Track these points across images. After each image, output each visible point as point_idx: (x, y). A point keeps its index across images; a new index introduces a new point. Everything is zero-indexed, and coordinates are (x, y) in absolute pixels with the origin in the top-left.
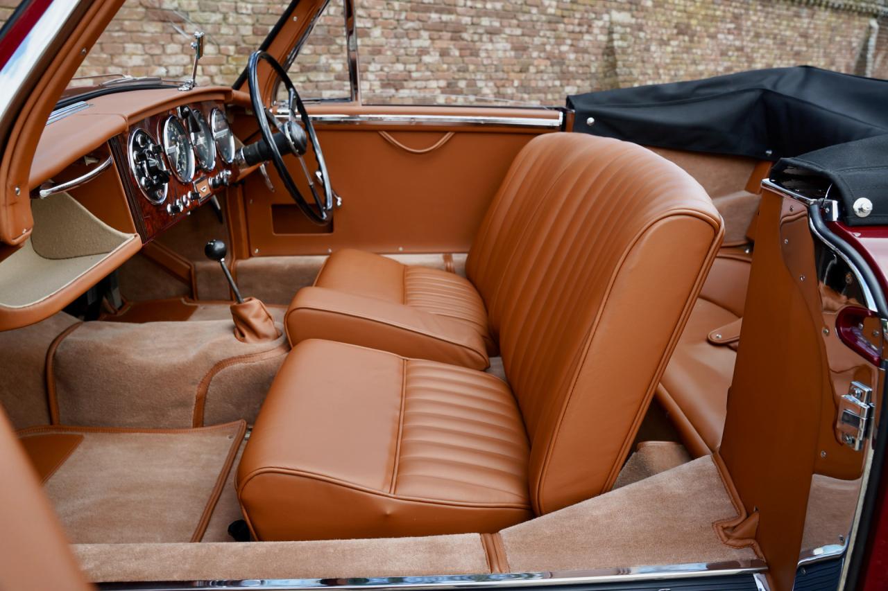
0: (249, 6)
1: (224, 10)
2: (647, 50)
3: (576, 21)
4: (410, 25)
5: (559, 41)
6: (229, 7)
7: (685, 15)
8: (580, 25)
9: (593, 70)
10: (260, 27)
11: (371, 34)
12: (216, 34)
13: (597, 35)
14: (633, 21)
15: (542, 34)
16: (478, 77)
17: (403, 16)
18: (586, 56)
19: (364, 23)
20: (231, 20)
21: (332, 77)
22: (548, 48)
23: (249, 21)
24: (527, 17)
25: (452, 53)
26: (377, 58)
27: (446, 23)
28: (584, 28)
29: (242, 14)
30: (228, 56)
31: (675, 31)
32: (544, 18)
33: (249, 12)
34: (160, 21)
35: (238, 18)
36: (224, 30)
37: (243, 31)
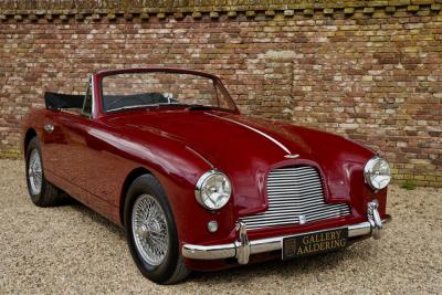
2: (330, 80)
3: (225, 61)
7: (388, 45)
8: (229, 63)
9: (251, 97)
11: (57, 76)
13: (252, 70)
14: (301, 56)
17: (76, 65)
18: (240, 87)
19: (52, 70)
24: (171, 62)
28: (236, 66)
31: (375, 61)
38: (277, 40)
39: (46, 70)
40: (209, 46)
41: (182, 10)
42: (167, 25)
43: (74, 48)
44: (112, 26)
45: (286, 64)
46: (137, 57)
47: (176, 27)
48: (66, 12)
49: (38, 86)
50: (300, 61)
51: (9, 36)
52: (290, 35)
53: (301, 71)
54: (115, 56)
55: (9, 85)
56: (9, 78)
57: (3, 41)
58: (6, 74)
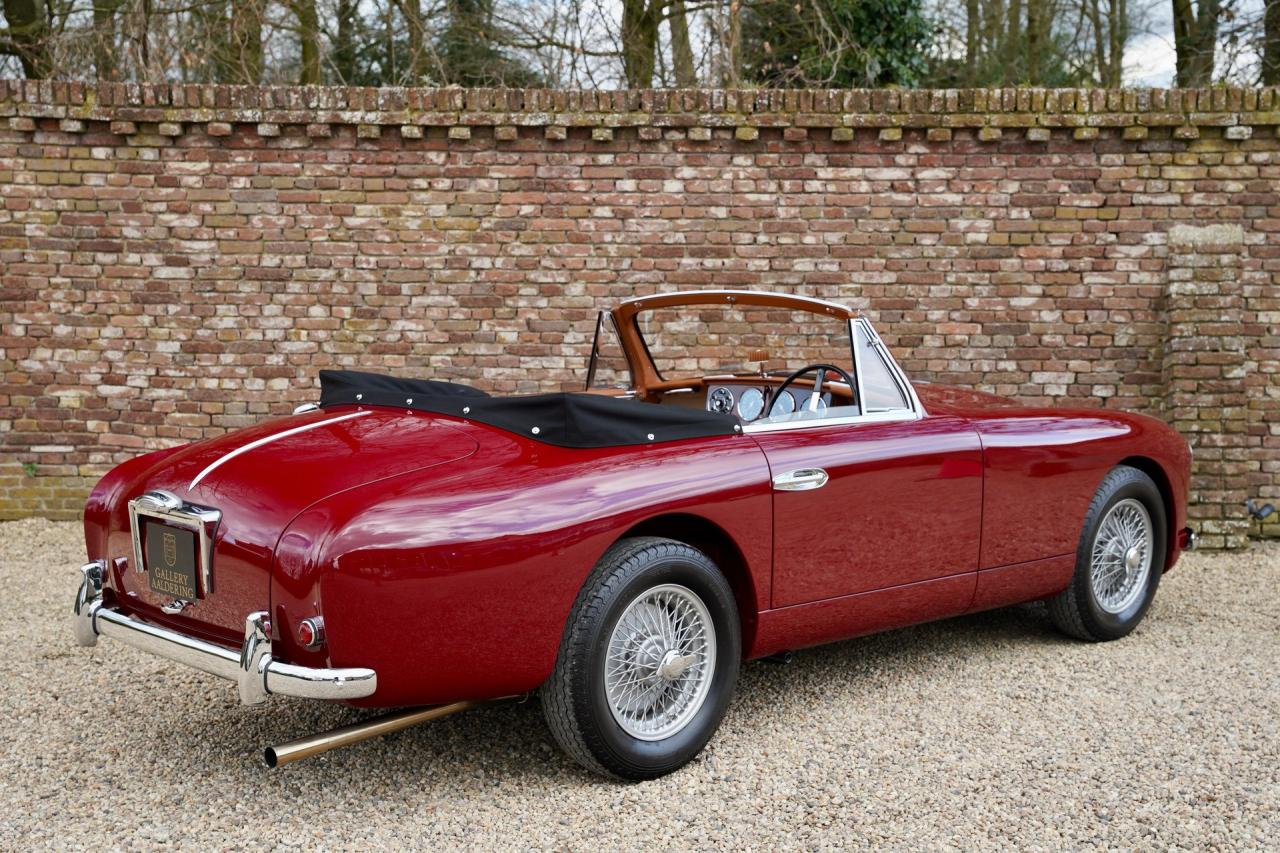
0: (373, 259)
1: (338, 265)
3: (1057, 251)
4: (639, 276)
5: (1006, 288)
6: (346, 261)
8: (1065, 257)
9: (1122, 341)
10: (387, 284)
11: (567, 292)
12: (327, 293)
13: (1128, 274)
14: (1259, 238)
15: (951, 278)
16: (790, 354)
17: (626, 263)
18: (1093, 314)
19: (553, 276)
20: (346, 276)
21: (500, 350)
22: (973, 302)
23: (372, 277)
24: (907, 252)
25: (728, 317)
26: (576, 324)
27: (715, 271)
28: (1085, 263)
29: (363, 269)
30: (343, 320)
32: (955, 251)
33: (371, 266)
34: (258, 280)
35: (356, 274)
36: (337, 288)
37: (363, 289)
38: (1197, 199)
39: (532, 276)
40: (1014, 213)
41: (953, 120)
42: (900, 159)
43: (624, 216)
44: (740, 160)
45: (1226, 259)
46: (809, 239)
47: (924, 163)
48: (614, 119)
49: (503, 321)
50: (1254, 251)
51: (423, 183)
52: (1233, 186)
53: (1258, 275)
54: (746, 237)
55: (413, 318)
56: (414, 300)
57: (402, 196)
58: (405, 289)
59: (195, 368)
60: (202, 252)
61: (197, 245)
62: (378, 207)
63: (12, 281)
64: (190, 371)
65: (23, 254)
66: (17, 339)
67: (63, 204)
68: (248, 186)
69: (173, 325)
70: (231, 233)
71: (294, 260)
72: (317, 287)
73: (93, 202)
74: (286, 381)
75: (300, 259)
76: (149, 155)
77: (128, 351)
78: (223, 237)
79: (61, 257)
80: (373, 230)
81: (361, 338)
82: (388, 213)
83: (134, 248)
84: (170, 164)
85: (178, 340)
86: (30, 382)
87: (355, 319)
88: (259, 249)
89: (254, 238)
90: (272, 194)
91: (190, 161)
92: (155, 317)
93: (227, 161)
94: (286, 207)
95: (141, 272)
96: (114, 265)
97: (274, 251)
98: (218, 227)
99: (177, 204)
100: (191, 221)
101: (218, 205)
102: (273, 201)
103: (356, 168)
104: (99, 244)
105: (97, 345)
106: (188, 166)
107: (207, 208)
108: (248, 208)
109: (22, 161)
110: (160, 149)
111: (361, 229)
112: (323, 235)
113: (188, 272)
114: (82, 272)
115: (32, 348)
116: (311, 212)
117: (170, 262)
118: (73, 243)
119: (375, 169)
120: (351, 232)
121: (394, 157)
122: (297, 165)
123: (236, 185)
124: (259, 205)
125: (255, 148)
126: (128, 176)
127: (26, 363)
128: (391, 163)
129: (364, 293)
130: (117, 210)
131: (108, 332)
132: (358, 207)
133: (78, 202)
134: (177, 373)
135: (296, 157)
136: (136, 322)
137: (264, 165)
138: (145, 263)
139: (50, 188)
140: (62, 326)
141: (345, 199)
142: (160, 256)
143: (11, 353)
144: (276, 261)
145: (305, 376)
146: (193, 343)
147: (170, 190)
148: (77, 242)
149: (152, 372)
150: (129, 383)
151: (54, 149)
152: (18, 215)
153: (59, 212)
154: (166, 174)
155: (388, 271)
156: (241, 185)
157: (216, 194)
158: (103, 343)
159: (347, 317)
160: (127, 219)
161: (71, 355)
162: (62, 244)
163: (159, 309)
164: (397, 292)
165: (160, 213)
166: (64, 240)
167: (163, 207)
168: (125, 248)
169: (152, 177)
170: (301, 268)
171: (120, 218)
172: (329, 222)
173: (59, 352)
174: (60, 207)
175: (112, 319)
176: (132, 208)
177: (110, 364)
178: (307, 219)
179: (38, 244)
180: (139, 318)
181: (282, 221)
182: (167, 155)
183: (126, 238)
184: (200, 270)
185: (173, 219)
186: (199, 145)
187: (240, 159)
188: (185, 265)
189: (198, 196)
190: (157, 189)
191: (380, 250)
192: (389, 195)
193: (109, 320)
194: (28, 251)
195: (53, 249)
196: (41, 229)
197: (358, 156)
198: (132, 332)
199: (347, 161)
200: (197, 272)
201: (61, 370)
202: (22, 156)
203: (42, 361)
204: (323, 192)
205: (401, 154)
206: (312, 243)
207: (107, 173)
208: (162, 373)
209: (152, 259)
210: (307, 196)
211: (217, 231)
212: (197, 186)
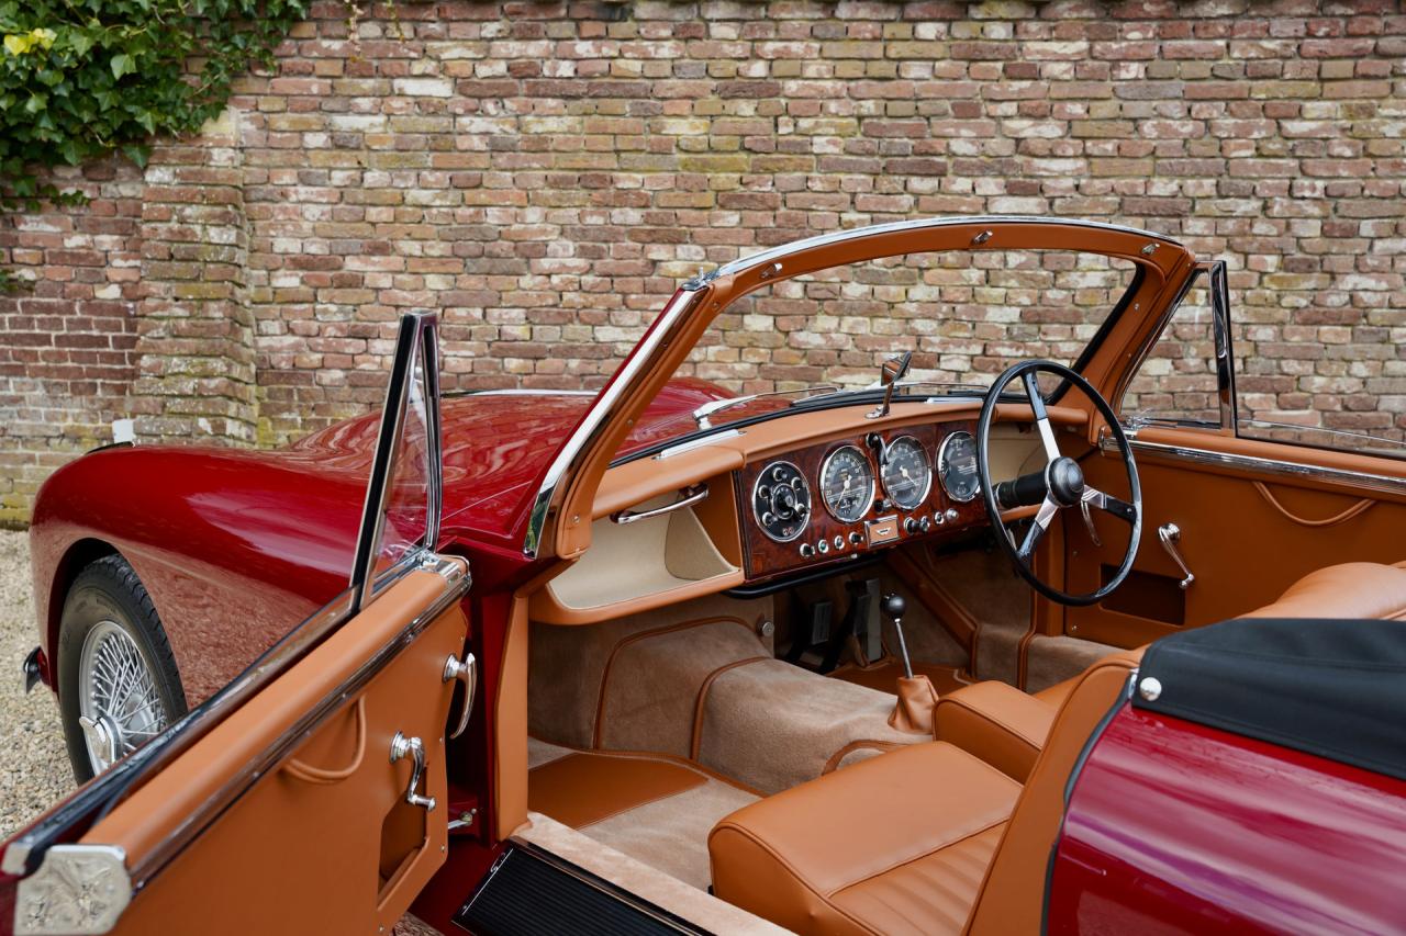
0: (1320, 184)
1: (1266, 193)
6: (1277, 188)
10: (1338, 221)
12: (1244, 234)
20: (1276, 210)
23: (1316, 211)
29: (1303, 198)
30: (1263, 274)
33: (1317, 194)
34: (1142, 215)
35: (1292, 205)
36: (1261, 227)
37: (1300, 228)
55: (1375, 270)
56: (1379, 245)
57: (1382, 87)
58: (1367, 228)
59: (1039, 344)
60: (1063, 174)
61: (1056, 165)
62: (1338, 104)
63: (789, 219)
64: (1031, 348)
65: (807, 179)
66: (792, 303)
67: (869, 107)
68: (1142, 75)
69: (1013, 283)
70: (1110, 147)
71: (1201, 186)
72: (1230, 225)
73: (912, 104)
74: (1169, 362)
75: (1209, 183)
76: (999, 31)
77: (944, 321)
78: (1096, 152)
79: (859, 183)
80: (1327, 139)
81: (1288, 301)
82: (1352, 113)
83: (963, 169)
84: (1029, 44)
85: (1019, 305)
86: (803, 363)
87: (1281, 274)
88: (1149, 170)
89: (1142, 153)
90: (1176, 87)
91: (1059, 39)
92: (987, 271)
93: (1114, 39)
94: (1196, 106)
95: (971, 204)
96: (932, 195)
97: (1171, 174)
98: (1090, 138)
99: (1034, 104)
100: (1051, 130)
101: (1094, 104)
102: (1177, 98)
103: (1311, 46)
104: (912, 164)
105: (902, 311)
106: (1055, 47)
107: (1077, 109)
108: (1138, 109)
109: (816, 45)
110: (1016, 23)
111: (1308, 138)
112: (1248, 148)
113: (1039, 204)
114: (888, 205)
115: (809, 315)
116: (1232, 114)
117: (1012, 190)
118: (878, 164)
119: (1343, 45)
120: (1290, 144)
121: (1378, 25)
122: (1221, 43)
123: (1124, 75)
124: (1154, 104)
125: (1162, 18)
126: (965, 64)
127: (801, 337)
128: (1372, 35)
129: (1302, 234)
130: (945, 114)
131: (920, 292)
132: (1308, 105)
133: (890, 104)
134: (1013, 352)
135: (1221, 30)
136: (960, 277)
137: (1169, 44)
138: (978, 191)
139: (853, 84)
140: (854, 284)
141: (1290, 92)
142: (1001, 181)
143: (783, 323)
144: (1173, 187)
145: (1197, 356)
146: (1040, 309)
147: (1026, 84)
148: (883, 162)
149: (978, 350)
150: (943, 366)
151: (863, 26)
152: (804, 123)
153: (860, 118)
154: (1020, 60)
155: (1342, 201)
156: (1132, 75)
157: (1092, 89)
158: (911, 308)
159: (1270, 270)
160: (957, 127)
161: (864, 326)
162: (862, 164)
163: (995, 258)
164: (1353, 233)
165: (1007, 117)
166: (864, 159)
167: (1011, 108)
168: (950, 171)
169: (1000, 65)
170: (1209, 197)
171: (947, 126)
172: (1260, 129)
173: (848, 321)
174: (864, 111)
175: (926, 274)
176: (966, 111)
177: (919, 338)
178: (1225, 124)
179: (828, 165)
180: (964, 273)
181: (1188, 128)
182: (1026, 32)
183: (954, 155)
184: (1058, 202)
185: (1025, 128)
186: (1075, 15)
187: (1135, 35)
188: (1035, 195)
189: (1065, 91)
190: (1006, 83)
191: (1335, 169)
192: (1360, 84)
193: (921, 276)
194: (813, 175)
195: (850, 172)
196: (835, 144)
197: (1319, 25)
198: (951, 294)
199: (1301, 34)
200: (1051, 205)
201: (849, 346)
202: (817, 38)
203: (825, 333)
204: (1254, 83)
205: (1390, 19)
206: (1228, 159)
207: (935, 60)
208: (990, 352)
209: (990, 185)
210: (1231, 90)
211: (1089, 144)
212: (1066, 77)
